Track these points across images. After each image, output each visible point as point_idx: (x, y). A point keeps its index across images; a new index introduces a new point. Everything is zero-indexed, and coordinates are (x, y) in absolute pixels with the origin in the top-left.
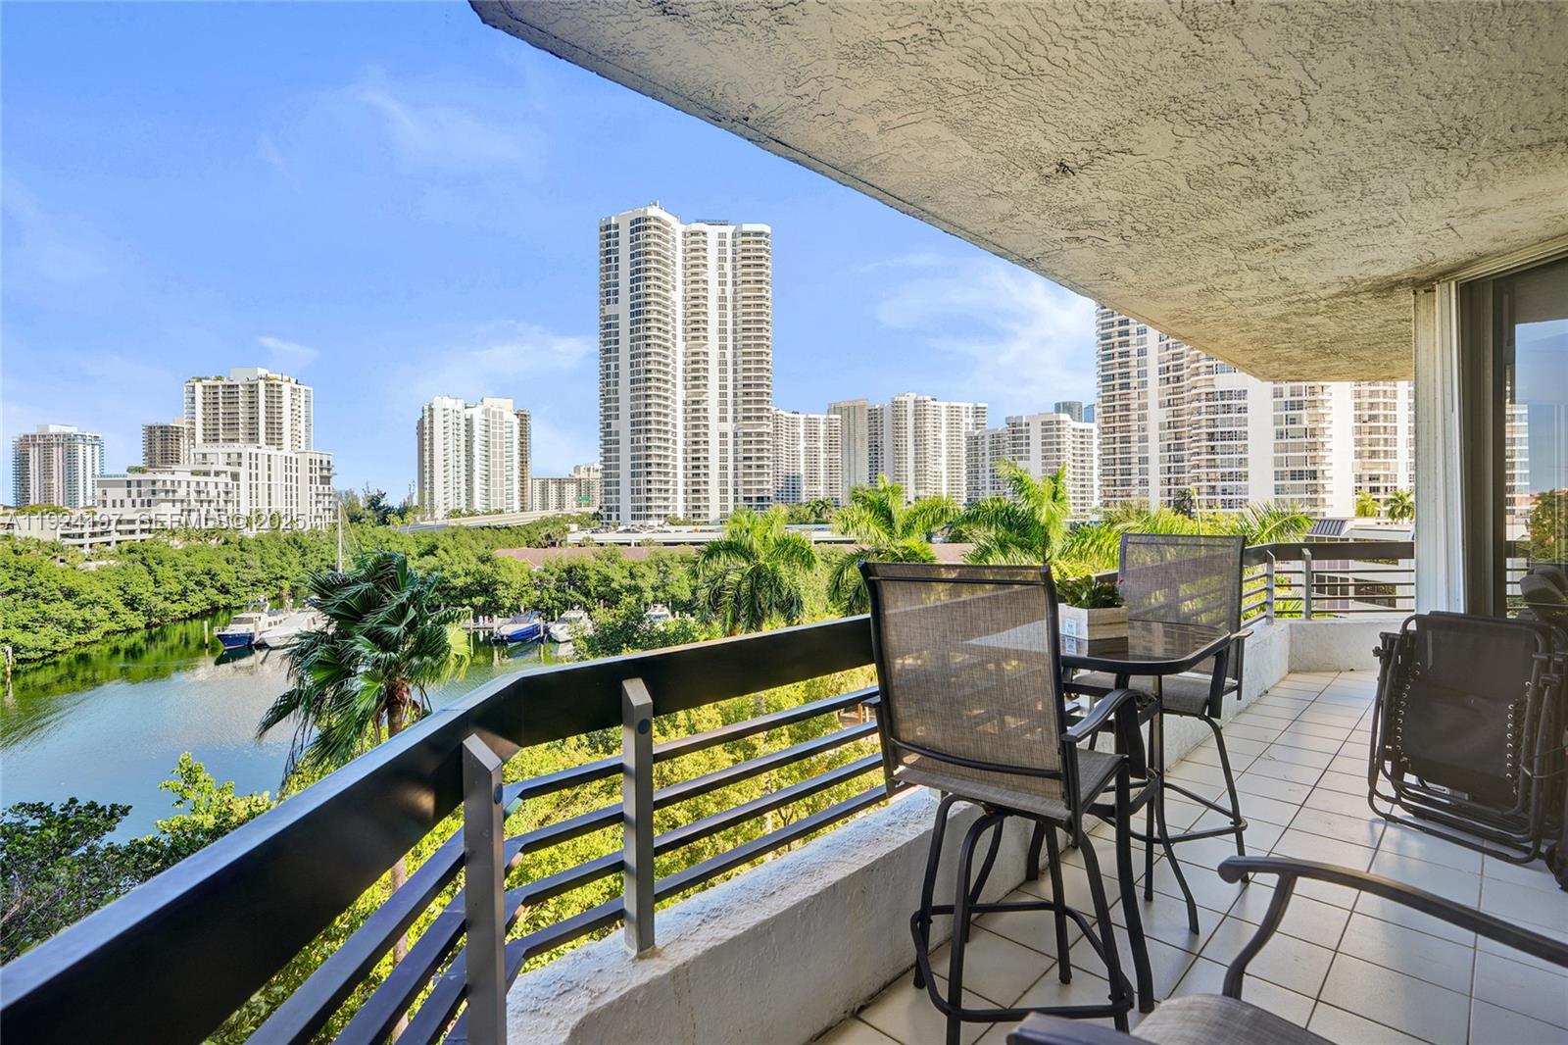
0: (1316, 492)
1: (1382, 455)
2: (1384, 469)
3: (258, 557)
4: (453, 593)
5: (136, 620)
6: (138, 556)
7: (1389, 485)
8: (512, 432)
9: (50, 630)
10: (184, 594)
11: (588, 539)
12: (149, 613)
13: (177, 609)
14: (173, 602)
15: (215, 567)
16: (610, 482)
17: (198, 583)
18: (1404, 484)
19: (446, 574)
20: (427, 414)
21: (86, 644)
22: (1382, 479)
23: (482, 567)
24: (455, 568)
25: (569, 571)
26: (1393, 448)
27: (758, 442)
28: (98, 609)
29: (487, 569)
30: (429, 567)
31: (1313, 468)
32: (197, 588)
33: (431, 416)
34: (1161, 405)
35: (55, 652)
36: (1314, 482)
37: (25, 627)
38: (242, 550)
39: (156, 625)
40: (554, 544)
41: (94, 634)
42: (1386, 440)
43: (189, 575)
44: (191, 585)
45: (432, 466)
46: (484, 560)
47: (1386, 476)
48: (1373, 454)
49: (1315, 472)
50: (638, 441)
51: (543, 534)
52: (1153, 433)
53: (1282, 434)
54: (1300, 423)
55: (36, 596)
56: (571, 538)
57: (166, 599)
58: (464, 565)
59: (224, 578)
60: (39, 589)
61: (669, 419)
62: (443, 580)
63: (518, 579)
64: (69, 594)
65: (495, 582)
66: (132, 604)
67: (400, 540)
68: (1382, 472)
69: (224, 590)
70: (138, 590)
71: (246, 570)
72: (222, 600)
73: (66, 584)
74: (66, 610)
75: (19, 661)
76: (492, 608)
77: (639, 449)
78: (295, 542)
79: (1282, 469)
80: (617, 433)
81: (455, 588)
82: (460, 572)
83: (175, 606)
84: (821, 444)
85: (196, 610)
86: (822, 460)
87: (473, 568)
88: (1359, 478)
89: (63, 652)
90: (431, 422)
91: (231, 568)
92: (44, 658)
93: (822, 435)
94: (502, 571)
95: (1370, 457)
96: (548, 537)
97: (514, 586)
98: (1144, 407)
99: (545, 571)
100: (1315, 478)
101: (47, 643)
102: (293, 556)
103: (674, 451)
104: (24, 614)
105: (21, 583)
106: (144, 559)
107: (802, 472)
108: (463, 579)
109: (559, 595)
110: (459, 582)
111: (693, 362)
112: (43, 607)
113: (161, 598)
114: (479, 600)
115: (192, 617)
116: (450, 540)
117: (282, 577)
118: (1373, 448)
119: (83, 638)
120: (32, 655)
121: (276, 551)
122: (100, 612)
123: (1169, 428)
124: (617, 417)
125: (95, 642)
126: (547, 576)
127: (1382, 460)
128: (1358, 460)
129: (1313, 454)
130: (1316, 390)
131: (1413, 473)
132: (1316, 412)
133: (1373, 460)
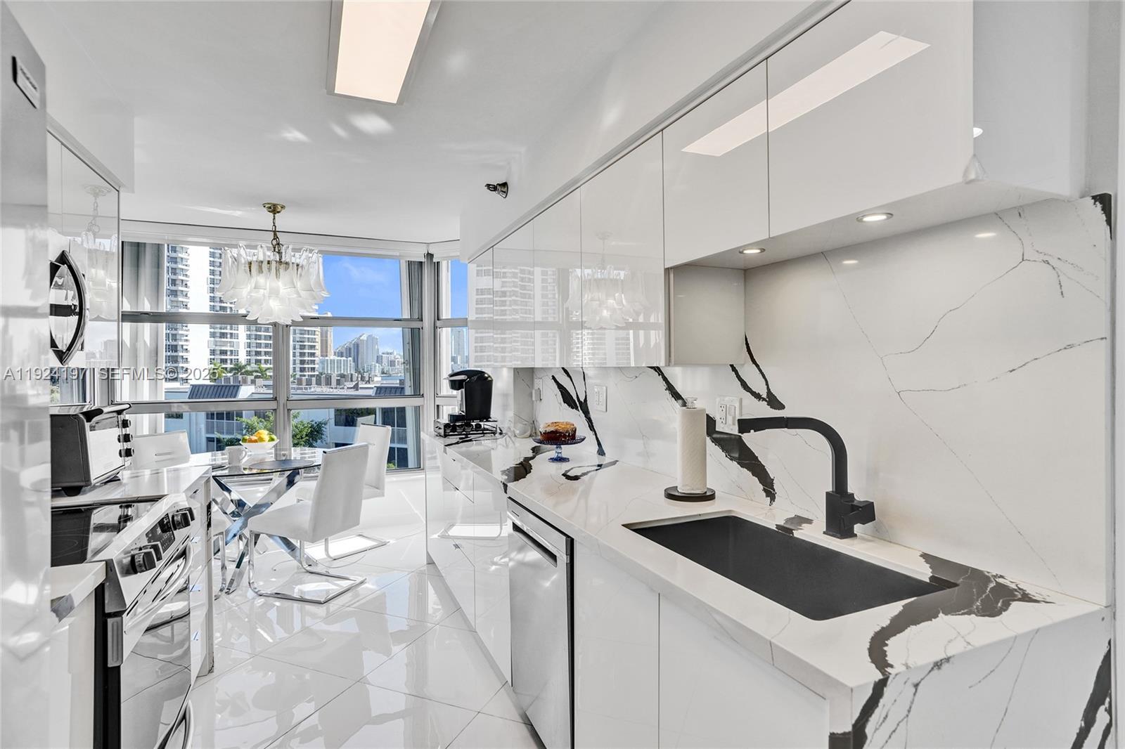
0: (176, 361)
1: (229, 336)
2: (230, 346)
7: (233, 357)
18: (242, 358)
22: (229, 353)
26: (236, 332)
31: (175, 343)
36: (175, 354)
47: (231, 351)
48: (223, 335)
49: (176, 346)
68: (229, 348)
88: (213, 352)
95: (220, 337)
100: (176, 351)
118: (223, 331)
127: (229, 340)
128: (212, 339)
129: (174, 332)
130: (177, 282)
131: (249, 349)
132: (175, 299)
133: (223, 340)
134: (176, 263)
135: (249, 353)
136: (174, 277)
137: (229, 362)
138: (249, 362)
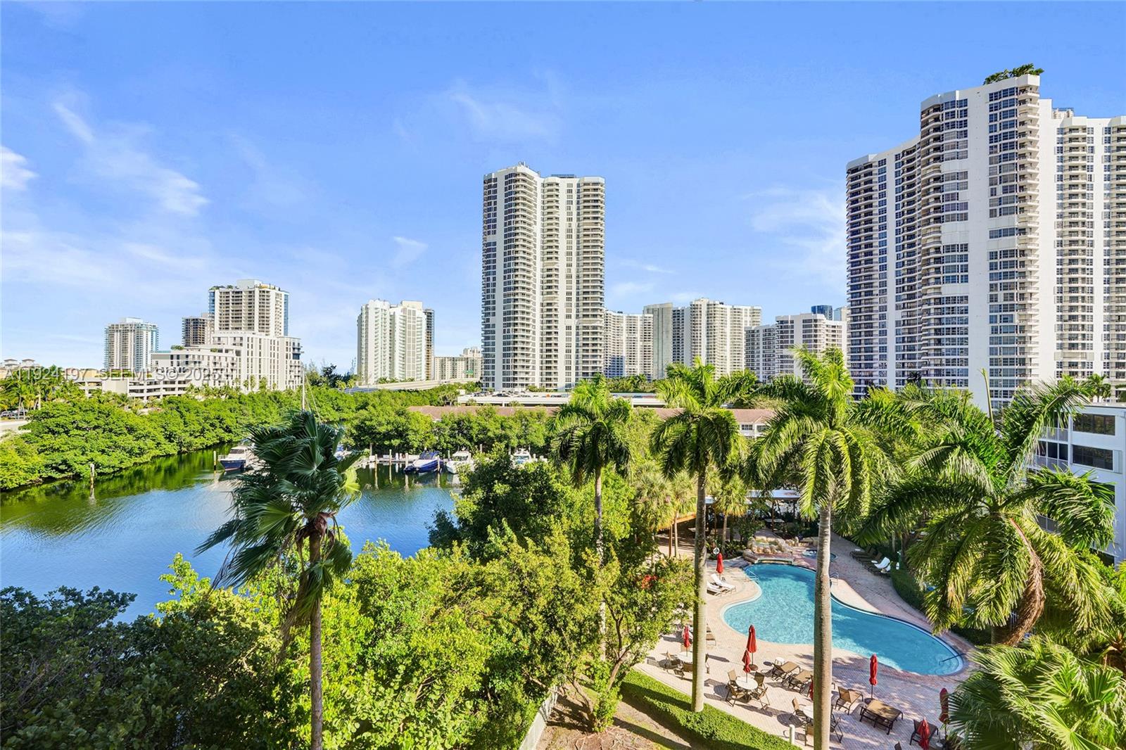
0: (1024, 375)
1: (1080, 347)
2: (1082, 358)
3: (250, 408)
4: (378, 436)
5: (172, 449)
6: (174, 406)
7: (1086, 370)
8: (421, 325)
9: (119, 454)
10: (202, 432)
11: (472, 401)
12: (180, 444)
13: (198, 442)
14: (196, 437)
15: (223, 414)
16: (488, 360)
17: (212, 425)
18: (1098, 370)
19: (374, 423)
20: (364, 312)
21: (140, 464)
22: (1080, 365)
23: (399, 419)
24: (380, 419)
25: (458, 423)
26: (1090, 342)
27: (593, 333)
28: (149, 441)
29: (402, 420)
30: (362, 417)
31: (1022, 356)
32: (211, 428)
33: (367, 313)
34: (897, 307)
35: (121, 469)
36: (1022, 367)
37: (103, 451)
38: (240, 403)
39: (184, 452)
40: (448, 404)
41: (146, 458)
42: (1084, 335)
43: (206, 419)
44: (207, 426)
45: (367, 348)
46: (400, 414)
47: (1084, 363)
48: (1072, 346)
49: (1024, 359)
50: (509, 331)
51: (441, 397)
52: (891, 328)
53: (996, 330)
54: (1012, 322)
55: (111, 430)
56: (461, 399)
57: (191, 435)
58: (386, 417)
59: (228, 422)
60: (113, 426)
61: (530, 316)
62: (372, 427)
63: (423, 428)
64: (131, 430)
65: (407, 430)
66: (170, 438)
67: (344, 398)
68: (1080, 360)
69: (228, 430)
70: (174, 428)
71: (242, 417)
72: (227, 437)
73: (129, 423)
74: (128, 441)
75: (100, 474)
76: (405, 448)
77: (509, 337)
78: (275, 398)
79: (996, 357)
80: (494, 326)
81: (380, 433)
82: (383, 422)
83: (196, 440)
84: (638, 335)
85: (210, 443)
86: (639, 347)
87: (392, 419)
88: (1060, 365)
89: (126, 469)
90: (367, 317)
91: (233, 415)
92: (114, 472)
93: (639, 329)
94: (412, 421)
95: (1070, 349)
96: (445, 398)
97: (421, 432)
98: (884, 309)
99: (442, 422)
100: (1024, 364)
101: (116, 463)
102: (274, 408)
103: (534, 339)
104: (102, 442)
105: (101, 422)
106: (178, 408)
107: (624, 354)
108: (385, 427)
109: (452, 440)
110: (383, 429)
111: (548, 276)
112: (115, 438)
113: (188, 434)
114: (396, 442)
115: (208, 448)
116: (377, 399)
117: (266, 422)
118: (1073, 342)
119: (138, 460)
120: (107, 470)
121: (262, 404)
122: (150, 443)
123: (904, 325)
124: (494, 314)
125: (147, 463)
126: (443, 426)
127: (1080, 351)
128: (1060, 351)
129: (1022, 345)
130: (1026, 296)
131: (1107, 361)
132: (1024, 313)
133: (1073, 351)
134: (1024, 277)
135: (1107, 365)
136: (1022, 291)
137: (1080, 375)
138: (1108, 375)
